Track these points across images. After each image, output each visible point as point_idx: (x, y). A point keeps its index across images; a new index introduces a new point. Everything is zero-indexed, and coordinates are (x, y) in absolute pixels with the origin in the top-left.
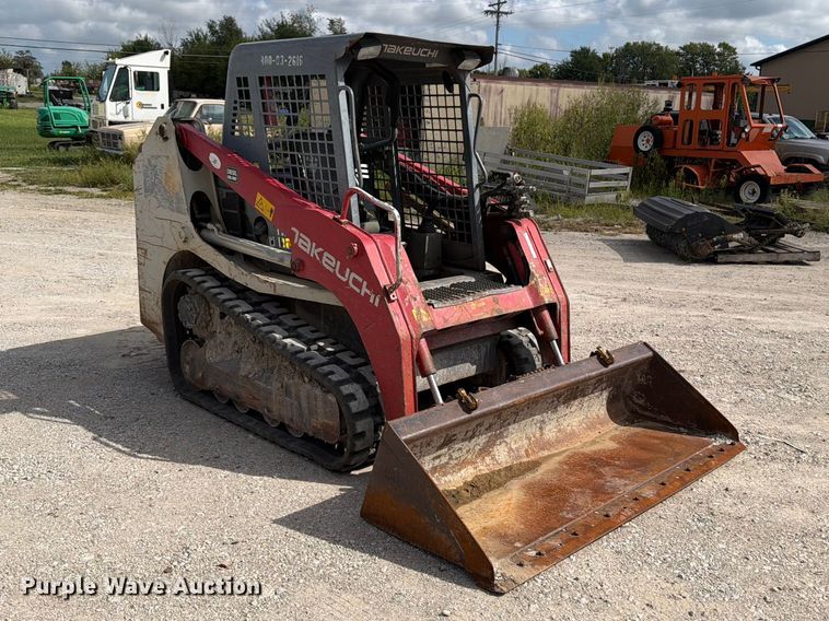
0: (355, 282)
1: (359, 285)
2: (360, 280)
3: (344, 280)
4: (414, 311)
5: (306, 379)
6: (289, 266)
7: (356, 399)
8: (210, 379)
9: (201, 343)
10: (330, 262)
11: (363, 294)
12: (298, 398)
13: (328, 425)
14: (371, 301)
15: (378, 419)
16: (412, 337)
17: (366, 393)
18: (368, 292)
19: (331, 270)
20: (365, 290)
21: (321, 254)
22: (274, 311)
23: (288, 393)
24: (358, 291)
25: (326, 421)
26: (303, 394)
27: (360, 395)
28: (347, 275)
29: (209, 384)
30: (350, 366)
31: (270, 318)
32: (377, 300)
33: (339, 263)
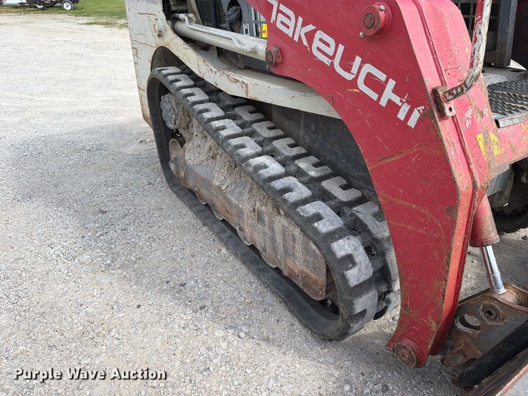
0: (370, 80)
1: (379, 87)
2: (382, 76)
3: (349, 77)
4: (480, 137)
5: (282, 212)
6: (264, 59)
7: (354, 264)
8: (190, 180)
9: (182, 143)
10: (325, 48)
11: (383, 102)
12: (272, 229)
13: (307, 276)
14: (401, 115)
15: (384, 288)
16: (474, 183)
17: (368, 250)
18: (396, 99)
19: (327, 61)
20: (389, 95)
21: (310, 36)
22: (247, 117)
23: (260, 218)
24: (374, 96)
25: (306, 270)
26: (278, 228)
27: (361, 257)
28: (355, 69)
29: (191, 184)
30: (342, 203)
31: (242, 126)
32: (416, 115)
33: (341, 48)
